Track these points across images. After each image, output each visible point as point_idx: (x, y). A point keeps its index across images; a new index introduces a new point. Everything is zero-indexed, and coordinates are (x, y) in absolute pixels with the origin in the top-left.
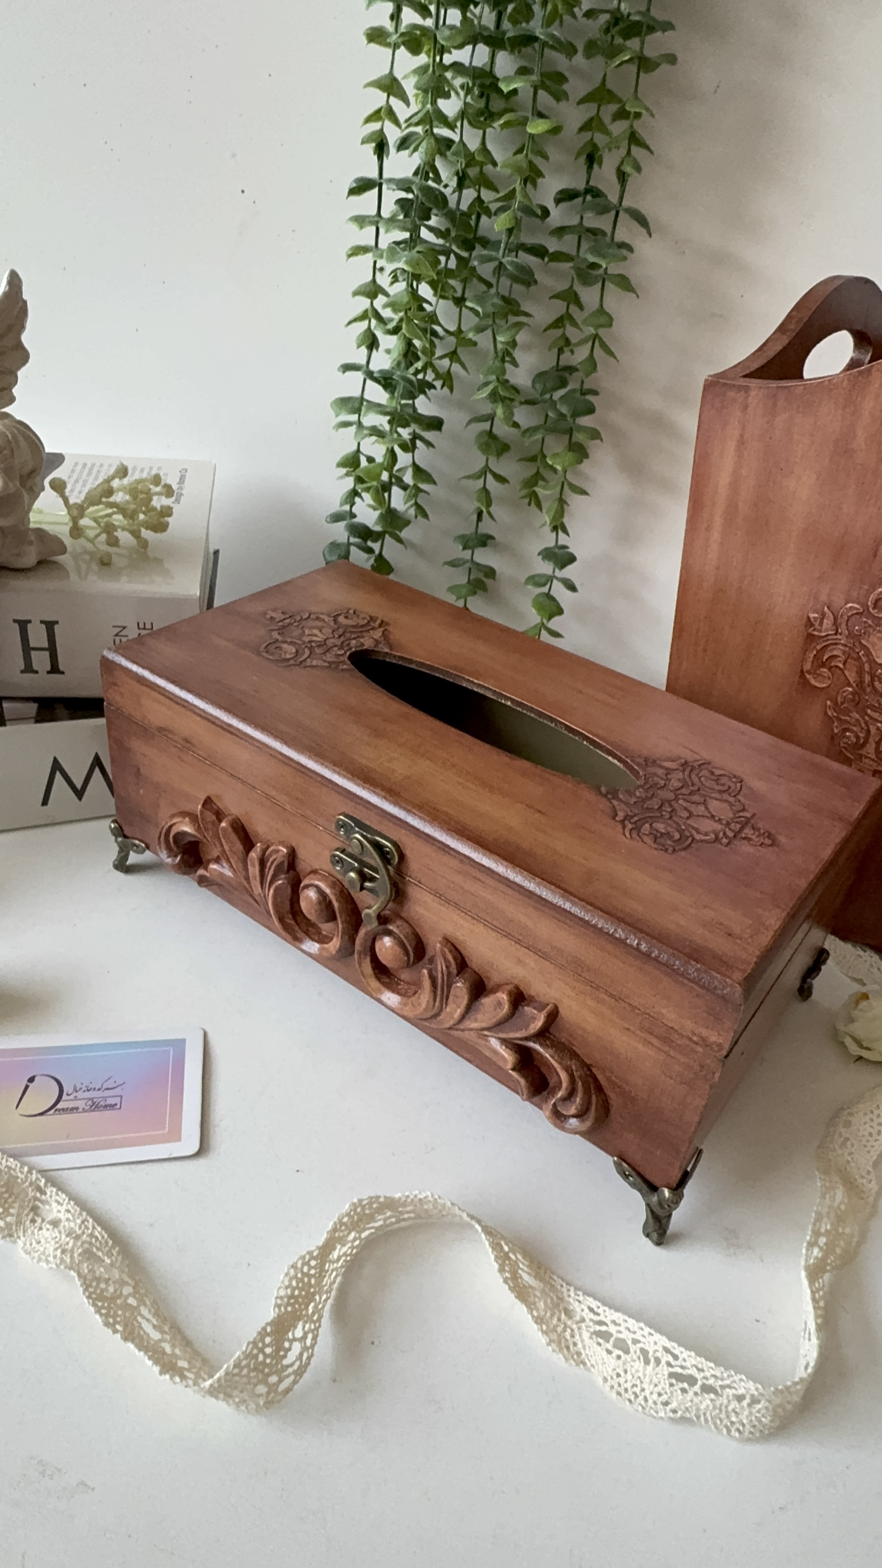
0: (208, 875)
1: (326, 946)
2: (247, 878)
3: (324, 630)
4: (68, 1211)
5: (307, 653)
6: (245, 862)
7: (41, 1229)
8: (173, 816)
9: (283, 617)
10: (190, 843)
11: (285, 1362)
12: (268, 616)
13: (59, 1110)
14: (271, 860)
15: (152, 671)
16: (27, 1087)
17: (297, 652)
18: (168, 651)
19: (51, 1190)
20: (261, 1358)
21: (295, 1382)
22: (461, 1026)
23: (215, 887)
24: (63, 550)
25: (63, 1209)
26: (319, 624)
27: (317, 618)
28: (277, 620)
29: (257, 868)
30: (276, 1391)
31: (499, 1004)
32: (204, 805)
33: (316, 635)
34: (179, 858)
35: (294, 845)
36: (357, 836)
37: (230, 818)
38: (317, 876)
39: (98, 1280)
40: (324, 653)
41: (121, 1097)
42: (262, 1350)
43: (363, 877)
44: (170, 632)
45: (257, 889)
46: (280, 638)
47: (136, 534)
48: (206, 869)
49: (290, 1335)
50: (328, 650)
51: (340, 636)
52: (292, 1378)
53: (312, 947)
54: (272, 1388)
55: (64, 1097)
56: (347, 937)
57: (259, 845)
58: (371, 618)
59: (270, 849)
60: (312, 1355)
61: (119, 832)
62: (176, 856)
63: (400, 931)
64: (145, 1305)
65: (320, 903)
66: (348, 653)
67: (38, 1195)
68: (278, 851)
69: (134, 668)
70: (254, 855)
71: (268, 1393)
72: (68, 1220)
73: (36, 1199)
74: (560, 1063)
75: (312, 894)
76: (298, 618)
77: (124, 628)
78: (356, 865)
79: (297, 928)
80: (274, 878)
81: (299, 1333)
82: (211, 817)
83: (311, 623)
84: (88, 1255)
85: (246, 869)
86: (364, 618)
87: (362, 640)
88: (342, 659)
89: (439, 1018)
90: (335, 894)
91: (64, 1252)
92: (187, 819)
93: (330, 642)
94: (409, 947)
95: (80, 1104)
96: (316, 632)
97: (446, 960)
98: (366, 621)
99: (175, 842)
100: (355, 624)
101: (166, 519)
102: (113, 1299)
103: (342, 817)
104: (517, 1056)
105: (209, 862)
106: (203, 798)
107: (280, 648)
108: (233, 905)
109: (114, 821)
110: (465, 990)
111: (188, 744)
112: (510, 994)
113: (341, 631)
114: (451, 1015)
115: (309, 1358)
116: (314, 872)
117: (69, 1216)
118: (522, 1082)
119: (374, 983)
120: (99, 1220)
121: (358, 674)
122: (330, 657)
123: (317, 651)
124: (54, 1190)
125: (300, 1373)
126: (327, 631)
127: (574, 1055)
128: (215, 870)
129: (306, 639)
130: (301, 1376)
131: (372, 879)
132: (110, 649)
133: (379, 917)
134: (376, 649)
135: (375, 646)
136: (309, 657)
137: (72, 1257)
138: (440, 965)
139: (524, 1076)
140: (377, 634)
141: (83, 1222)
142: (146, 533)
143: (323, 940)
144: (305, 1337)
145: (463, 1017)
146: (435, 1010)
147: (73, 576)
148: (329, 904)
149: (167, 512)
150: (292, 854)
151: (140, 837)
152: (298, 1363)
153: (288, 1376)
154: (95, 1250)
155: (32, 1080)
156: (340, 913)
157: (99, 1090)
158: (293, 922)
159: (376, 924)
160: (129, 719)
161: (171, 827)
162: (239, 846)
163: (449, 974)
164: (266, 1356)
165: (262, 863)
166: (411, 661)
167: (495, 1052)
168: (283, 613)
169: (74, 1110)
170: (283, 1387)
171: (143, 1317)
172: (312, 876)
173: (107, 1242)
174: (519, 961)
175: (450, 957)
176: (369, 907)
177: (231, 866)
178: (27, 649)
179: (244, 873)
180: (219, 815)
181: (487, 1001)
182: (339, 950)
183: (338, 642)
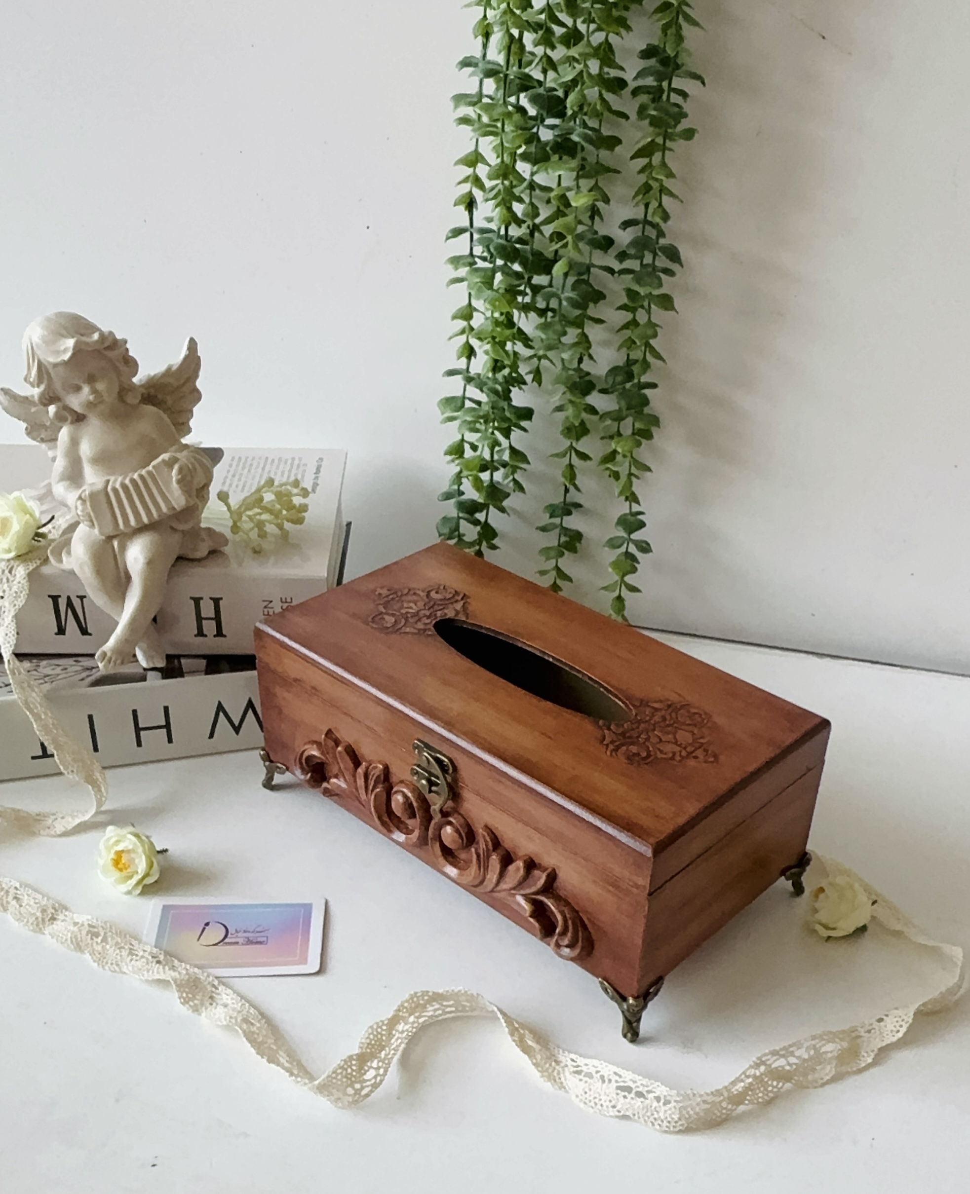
0: (329, 786)
1: (409, 836)
2: (357, 789)
3: (418, 604)
4: (232, 999)
5: (403, 621)
6: (354, 776)
7: (216, 1008)
8: (305, 744)
9: (389, 593)
10: (318, 763)
11: (366, 1077)
12: (377, 593)
13: (226, 943)
14: (372, 773)
15: (290, 638)
16: (204, 929)
17: (396, 621)
18: (301, 622)
19: (221, 988)
20: (349, 1071)
21: (372, 1091)
22: (499, 888)
23: (336, 798)
24: (226, 542)
25: (229, 998)
26: (415, 598)
27: (415, 594)
28: (384, 596)
29: (363, 780)
30: (360, 1094)
31: (518, 869)
32: (326, 735)
33: (411, 608)
34: (309, 775)
35: (388, 763)
36: (425, 754)
37: (344, 744)
38: (403, 785)
39: (253, 1033)
40: (416, 623)
41: (267, 937)
42: (350, 1067)
43: (431, 783)
44: (304, 608)
45: (363, 797)
46: (384, 611)
47: (280, 527)
48: (328, 782)
49: (369, 1064)
50: (419, 620)
51: (429, 609)
52: (370, 1088)
53: (400, 837)
54: (357, 1092)
55: (229, 935)
56: (423, 828)
57: (364, 763)
58: (456, 591)
59: (371, 767)
60: (383, 1080)
61: (267, 758)
62: (307, 774)
63: (457, 822)
64: (281, 1050)
65: (404, 803)
66: (434, 622)
67: (214, 989)
68: (376, 767)
69: (278, 636)
70: (361, 770)
71: (355, 1094)
72: (233, 1003)
73: (213, 992)
74: (556, 909)
75: (400, 798)
76: (399, 594)
77: (271, 602)
78: (427, 775)
79: (391, 824)
80: (374, 787)
81: (375, 1064)
82: (331, 743)
83: (409, 598)
84: (246, 1020)
85: (355, 781)
86: (450, 593)
87: (446, 611)
88: (428, 627)
89: (485, 883)
90: (413, 797)
91: (231, 1017)
92: (315, 746)
93: (422, 613)
94: (462, 832)
95: (241, 940)
96: (412, 605)
97: (486, 841)
98: (451, 595)
99: (306, 762)
100: (442, 598)
101: (304, 514)
102: (262, 1043)
103: (416, 741)
104: (533, 907)
105: (330, 778)
106: (325, 730)
107: (384, 619)
108: (348, 810)
109: (263, 749)
110: (498, 861)
111: (315, 691)
112: (525, 862)
113: (432, 603)
114: (491, 880)
115: (381, 1081)
116: (402, 782)
117: (234, 1001)
118: (537, 925)
119: (442, 860)
120: (252, 1005)
121: (440, 639)
122: (420, 626)
123: (411, 620)
124: (224, 987)
125: (376, 1086)
126: (421, 604)
127: (567, 903)
128: (335, 783)
129: (403, 611)
130: (376, 1088)
131: (437, 785)
132: (260, 622)
133: (441, 811)
134: (456, 618)
135: (456, 615)
136: (405, 625)
137: (236, 1020)
138: (482, 845)
139: (538, 921)
140: (459, 606)
141: (243, 1005)
142: (287, 526)
143: (408, 832)
144: (378, 1068)
145: (498, 883)
146: (481, 878)
147: (233, 563)
148: (411, 805)
149: (304, 508)
150: (386, 769)
151: (282, 762)
152: (373, 1081)
153: (368, 1086)
154: (250, 1019)
155: (207, 924)
156: (419, 810)
157: (253, 932)
158: (387, 820)
159: (439, 816)
160: (274, 672)
161: (304, 751)
162: (351, 765)
163: (488, 849)
164: (353, 1070)
165: (366, 776)
166: (481, 627)
167: (519, 904)
168: (388, 590)
169: (237, 943)
170: (364, 1092)
171: (280, 1055)
172: (400, 784)
173: (257, 1017)
174: (530, 838)
175: (488, 839)
176: (435, 804)
177: (345, 780)
178: (199, 619)
179: (354, 784)
180: (337, 743)
181: (511, 868)
182: (418, 839)
183: (428, 613)
